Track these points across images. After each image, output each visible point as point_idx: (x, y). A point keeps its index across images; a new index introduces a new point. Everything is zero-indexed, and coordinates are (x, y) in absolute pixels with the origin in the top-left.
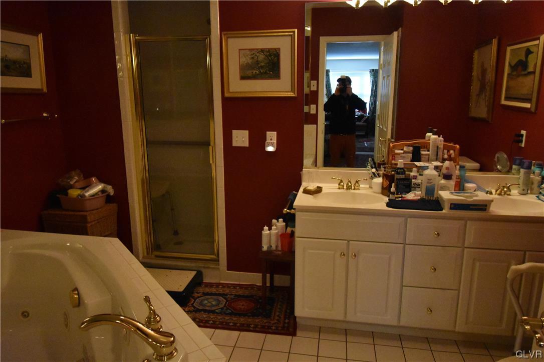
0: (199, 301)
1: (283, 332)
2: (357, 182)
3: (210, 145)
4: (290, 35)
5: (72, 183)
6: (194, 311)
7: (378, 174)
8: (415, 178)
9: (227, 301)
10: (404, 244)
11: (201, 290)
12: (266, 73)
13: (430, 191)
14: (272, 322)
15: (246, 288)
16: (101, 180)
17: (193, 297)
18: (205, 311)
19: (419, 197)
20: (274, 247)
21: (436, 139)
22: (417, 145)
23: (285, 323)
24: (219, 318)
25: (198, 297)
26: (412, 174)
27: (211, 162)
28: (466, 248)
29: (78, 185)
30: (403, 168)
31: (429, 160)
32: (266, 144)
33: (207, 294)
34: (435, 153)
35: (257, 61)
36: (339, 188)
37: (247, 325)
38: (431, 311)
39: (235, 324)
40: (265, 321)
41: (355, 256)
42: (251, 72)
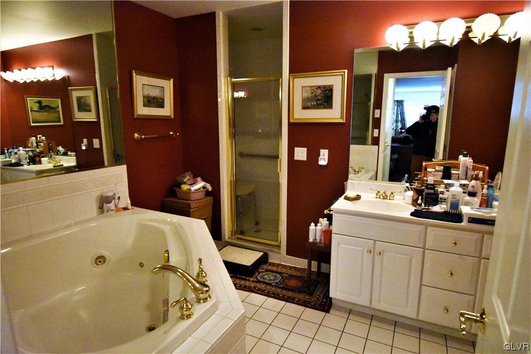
0: (262, 275)
1: (319, 308)
2: (392, 193)
3: (279, 158)
4: (341, 75)
5: (185, 180)
6: (256, 281)
7: (411, 188)
8: (442, 193)
9: (282, 278)
10: (424, 248)
11: (265, 267)
12: (321, 104)
13: (455, 205)
14: (313, 299)
15: (299, 271)
16: (204, 180)
17: (258, 272)
18: (264, 283)
19: (444, 210)
20: (318, 240)
21: (466, 160)
22: (448, 165)
23: (322, 302)
24: (273, 289)
25: (262, 272)
26: (440, 190)
27: (279, 171)
28: (483, 258)
29: (189, 182)
30: (432, 184)
31: (458, 179)
32: (319, 159)
33: (269, 271)
34: (465, 173)
35: (315, 95)
36: (377, 198)
37: (293, 298)
38: (447, 311)
39: (284, 296)
40: (307, 298)
41: (380, 253)
42: (310, 103)
